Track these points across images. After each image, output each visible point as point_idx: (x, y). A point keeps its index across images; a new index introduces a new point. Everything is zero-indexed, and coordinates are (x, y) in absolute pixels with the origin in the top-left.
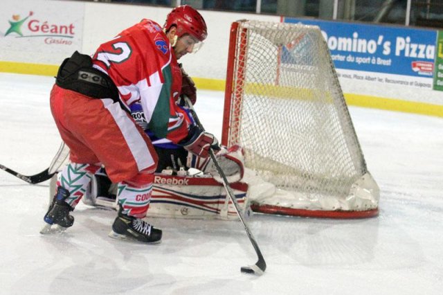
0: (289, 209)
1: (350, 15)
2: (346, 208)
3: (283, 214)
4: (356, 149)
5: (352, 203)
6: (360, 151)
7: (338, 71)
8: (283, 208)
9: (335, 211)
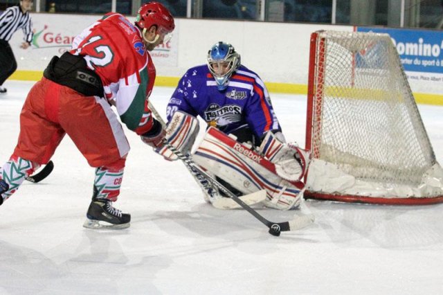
0: (368, 197)
1: (416, 23)
2: (418, 195)
3: (363, 203)
4: (425, 143)
5: (423, 190)
6: (430, 144)
7: (408, 73)
8: (363, 197)
9: (409, 198)
